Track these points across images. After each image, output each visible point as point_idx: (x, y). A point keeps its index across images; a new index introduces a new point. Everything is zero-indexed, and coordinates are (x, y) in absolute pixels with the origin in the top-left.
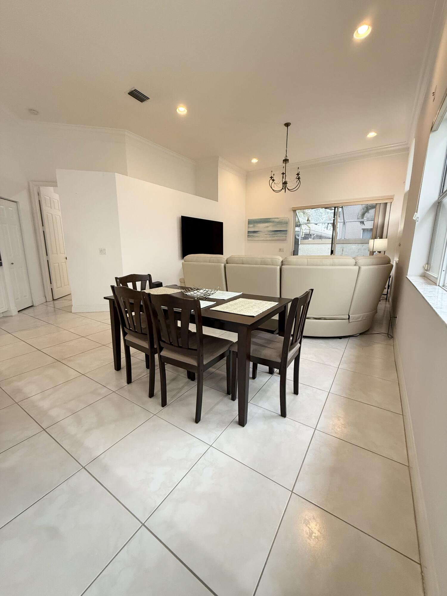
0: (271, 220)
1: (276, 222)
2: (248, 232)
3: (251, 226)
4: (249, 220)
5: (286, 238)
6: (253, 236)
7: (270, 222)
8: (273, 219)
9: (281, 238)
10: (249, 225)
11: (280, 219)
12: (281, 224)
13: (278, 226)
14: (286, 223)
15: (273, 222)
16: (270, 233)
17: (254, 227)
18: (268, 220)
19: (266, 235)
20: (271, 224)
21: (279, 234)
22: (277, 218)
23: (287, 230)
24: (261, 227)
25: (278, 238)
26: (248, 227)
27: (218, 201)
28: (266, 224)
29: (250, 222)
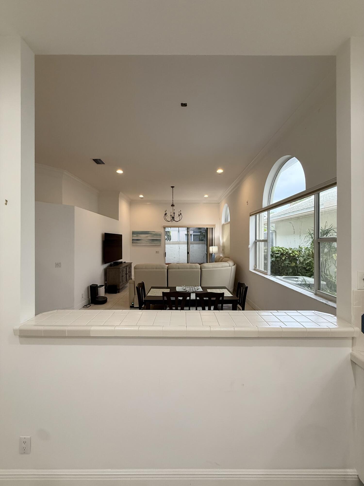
0: (150, 232)
1: (153, 234)
2: (133, 240)
3: (135, 235)
4: (133, 231)
5: (160, 245)
6: (137, 243)
7: (149, 234)
8: (151, 232)
9: (157, 244)
10: (133, 235)
11: (155, 233)
12: (157, 236)
13: (155, 236)
14: (160, 235)
15: (151, 234)
16: (149, 241)
17: (137, 236)
18: (148, 232)
19: (147, 242)
20: (149, 235)
21: (156, 242)
22: (154, 232)
23: (160, 240)
24: (142, 236)
25: (155, 244)
26: (133, 236)
27: (118, 220)
28: (146, 235)
29: (134, 233)
